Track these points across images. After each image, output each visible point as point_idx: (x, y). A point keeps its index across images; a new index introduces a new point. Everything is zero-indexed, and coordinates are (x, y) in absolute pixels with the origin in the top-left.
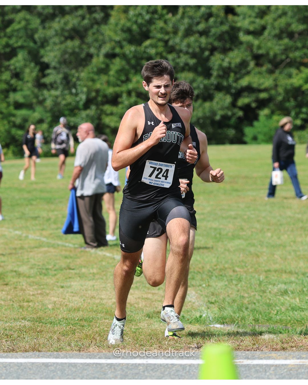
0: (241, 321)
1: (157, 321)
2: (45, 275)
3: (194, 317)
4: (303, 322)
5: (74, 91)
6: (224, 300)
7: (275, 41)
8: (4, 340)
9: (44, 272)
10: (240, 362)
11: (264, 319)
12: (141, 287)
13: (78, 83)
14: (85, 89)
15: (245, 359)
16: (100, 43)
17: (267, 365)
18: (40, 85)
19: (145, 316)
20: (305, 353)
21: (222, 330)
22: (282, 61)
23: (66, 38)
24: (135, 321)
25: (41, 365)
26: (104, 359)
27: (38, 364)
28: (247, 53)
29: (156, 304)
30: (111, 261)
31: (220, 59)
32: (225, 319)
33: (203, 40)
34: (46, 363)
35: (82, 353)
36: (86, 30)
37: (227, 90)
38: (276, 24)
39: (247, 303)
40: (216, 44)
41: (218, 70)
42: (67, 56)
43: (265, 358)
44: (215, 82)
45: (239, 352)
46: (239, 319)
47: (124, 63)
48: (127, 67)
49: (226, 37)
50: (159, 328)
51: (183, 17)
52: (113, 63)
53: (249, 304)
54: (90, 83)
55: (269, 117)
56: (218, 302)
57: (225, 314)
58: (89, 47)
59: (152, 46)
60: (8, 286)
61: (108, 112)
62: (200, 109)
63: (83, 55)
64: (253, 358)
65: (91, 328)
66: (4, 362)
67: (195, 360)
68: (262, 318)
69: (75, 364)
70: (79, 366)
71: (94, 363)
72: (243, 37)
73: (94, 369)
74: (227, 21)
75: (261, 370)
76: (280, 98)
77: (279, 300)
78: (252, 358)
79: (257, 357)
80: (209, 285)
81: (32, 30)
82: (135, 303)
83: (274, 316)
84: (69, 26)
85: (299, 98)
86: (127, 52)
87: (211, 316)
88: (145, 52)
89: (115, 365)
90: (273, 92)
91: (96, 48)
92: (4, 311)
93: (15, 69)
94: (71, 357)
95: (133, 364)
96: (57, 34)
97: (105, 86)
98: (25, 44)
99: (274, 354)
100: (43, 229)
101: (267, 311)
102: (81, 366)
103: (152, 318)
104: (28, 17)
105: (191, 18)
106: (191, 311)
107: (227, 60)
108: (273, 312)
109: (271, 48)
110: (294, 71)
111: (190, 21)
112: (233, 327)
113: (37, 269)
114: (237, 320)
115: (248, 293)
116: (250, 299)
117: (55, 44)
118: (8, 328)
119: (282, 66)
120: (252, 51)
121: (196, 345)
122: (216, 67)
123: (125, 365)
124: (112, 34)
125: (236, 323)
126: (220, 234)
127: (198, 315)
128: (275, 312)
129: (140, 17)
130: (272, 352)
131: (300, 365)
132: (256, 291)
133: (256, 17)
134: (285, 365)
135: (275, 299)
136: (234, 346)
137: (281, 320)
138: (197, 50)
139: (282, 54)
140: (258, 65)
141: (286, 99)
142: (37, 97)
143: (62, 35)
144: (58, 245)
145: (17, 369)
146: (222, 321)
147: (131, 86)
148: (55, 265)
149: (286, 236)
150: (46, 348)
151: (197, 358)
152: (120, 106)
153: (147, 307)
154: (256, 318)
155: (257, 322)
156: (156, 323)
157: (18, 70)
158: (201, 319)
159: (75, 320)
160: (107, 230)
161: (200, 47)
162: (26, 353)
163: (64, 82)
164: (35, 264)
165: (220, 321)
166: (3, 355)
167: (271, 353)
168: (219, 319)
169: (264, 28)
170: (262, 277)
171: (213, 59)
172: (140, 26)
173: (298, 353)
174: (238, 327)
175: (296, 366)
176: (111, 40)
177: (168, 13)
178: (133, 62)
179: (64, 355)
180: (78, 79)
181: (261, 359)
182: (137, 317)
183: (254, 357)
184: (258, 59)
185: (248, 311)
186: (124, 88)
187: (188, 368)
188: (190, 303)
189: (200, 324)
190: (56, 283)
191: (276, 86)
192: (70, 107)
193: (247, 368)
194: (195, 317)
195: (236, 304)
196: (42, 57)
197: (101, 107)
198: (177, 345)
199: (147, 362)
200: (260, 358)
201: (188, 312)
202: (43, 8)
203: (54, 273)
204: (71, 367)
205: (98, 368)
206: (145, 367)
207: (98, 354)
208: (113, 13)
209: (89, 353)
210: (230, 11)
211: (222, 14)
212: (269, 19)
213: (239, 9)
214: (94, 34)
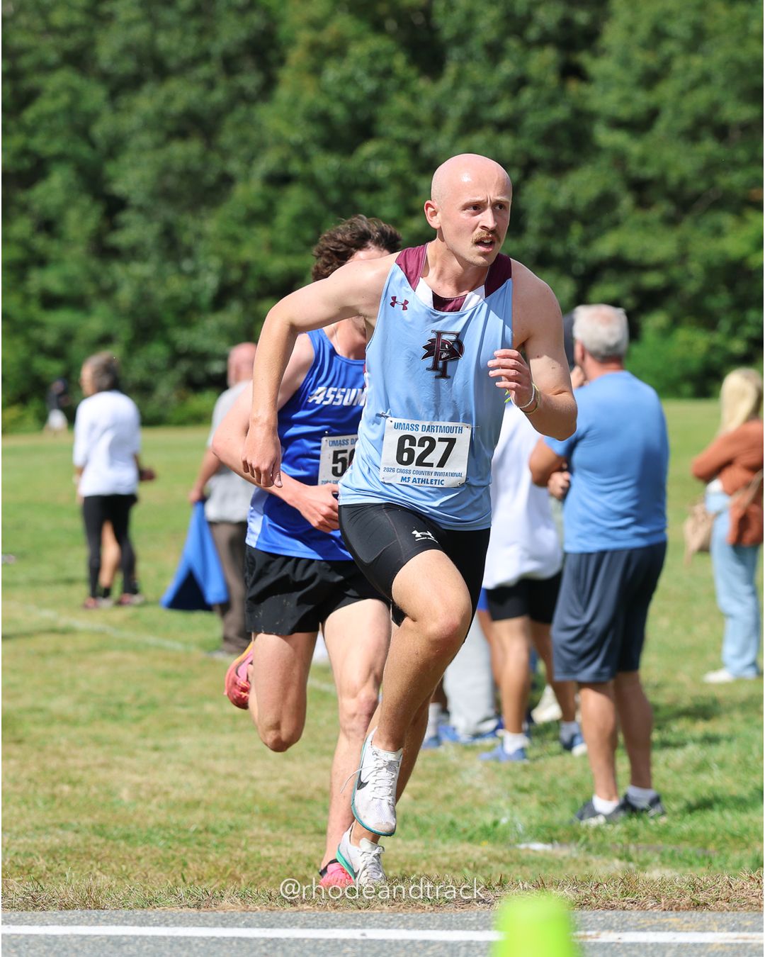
0: (595, 838)
2: (115, 718)
3: (479, 825)
4: (746, 838)
5: (187, 265)
6: (553, 783)
7: (682, 146)
9: (113, 711)
10: (591, 937)
13: (200, 245)
14: (215, 263)
15: (604, 928)
16: (252, 147)
17: (657, 946)
18: (105, 251)
20: (749, 917)
21: (548, 858)
22: (698, 197)
23: (170, 135)
25: (105, 941)
26: (258, 927)
27: (98, 938)
28: (614, 175)
31: (547, 189)
32: (556, 830)
34: (117, 936)
35: (203, 912)
36: (219, 114)
37: (563, 265)
38: (686, 105)
40: (540, 152)
41: (541, 216)
43: (653, 928)
44: (535, 247)
45: (588, 912)
46: (591, 831)
47: (311, 197)
48: (319, 208)
49: (563, 136)
51: (457, 85)
52: (283, 198)
54: (227, 248)
55: (667, 332)
56: (538, 787)
57: (555, 819)
58: (226, 158)
59: (382, 156)
60: (22, 745)
63: (211, 177)
64: (623, 927)
65: (228, 852)
66: (12, 935)
67: (481, 930)
68: (646, 829)
69: (188, 940)
70: (197, 945)
71: (234, 938)
72: (605, 136)
73: (233, 951)
74: (566, 97)
76: (692, 287)
77: (689, 784)
78: (620, 927)
79: (632, 924)
81: (85, 114)
83: (675, 824)
84: (177, 107)
85: (742, 287)
86: (320, 171)
87: (521, 823)
88: (363, 172)
89: (284, 943)
90: (676, 272)
91: (242, 159)
93: (45, 210)
94: (176, 924)
95: (328, 941)
96: (147, 125)
97: (264, 255)
98: (69, 150)
99: (672, 918)
102: (202, 945)
104: (77, 83)
105: (476, 88)
106: (472, 810)
107: (565, 191)
109: (672, 164)
110: (727, 220)
111: (474, 96)
112: (574, 849)
113: (96, 704)
114: (583, 833)
117: (142, 149)
119: (699, 206)
120: (624, 169)
122: (537, 209)
123: (309, 943)
124: (282, 126)
125: (582, 841)
127: (488, 819)
129: (352, 86)
130: (669, 912)
131: (737, 944)
133: (636, 87)
134: (702, 944)
135: (678, 781)
137: (692, 834)
139: (699, 177)
141: (709, 289)
142: (95, 278)
143: (160, 127)
144: (147, 646)
145: (46, 952)
146: (549, 834)
148: (138, 696)
151: (486, 926)
154: (631, 828)
155: (634, 840)
157: (51, 213)
158: (497, 830)
159: (189, 831)
162: (66, 911)
163: (164, 245)
164: (90, 693)
165: (544, 836)
166: (9, 916)
167: (667, 916)
168: (541, 830)
169: (653, 114)
171: (529, 188)
172: (352, 107)
173: (733, 915)
174: (588, 850)
175: (728, 947)
176: (280, 141)
177: (419, 76)
178: (334, 195)
179: (161, 917)
180: (200, 236)
181: (643, 930)
183: (625, 926)
184: (642, 189)
187: (463, 949)
188: (469, 792)
189: (494, 842)
190: (142, 740)
191: (683, 257)
192: (179, 305)
193: (608, 952)
194: (482, 824)
196: (110, 180)
197: (254, 306)
199: (363, 935)
200: (639, 927)
201: (464, 811)
202: (115, 60)
203: (135, 713)
204: (176, 948)
205: (245, 951)
206: (359, 949)
207: (243, 916)
208: (287, 75)
209: (221, 913)
210: (571, 71)
211: (552, 79)
212: (667, 91)
213: (597, 66)
214: (238, 125)
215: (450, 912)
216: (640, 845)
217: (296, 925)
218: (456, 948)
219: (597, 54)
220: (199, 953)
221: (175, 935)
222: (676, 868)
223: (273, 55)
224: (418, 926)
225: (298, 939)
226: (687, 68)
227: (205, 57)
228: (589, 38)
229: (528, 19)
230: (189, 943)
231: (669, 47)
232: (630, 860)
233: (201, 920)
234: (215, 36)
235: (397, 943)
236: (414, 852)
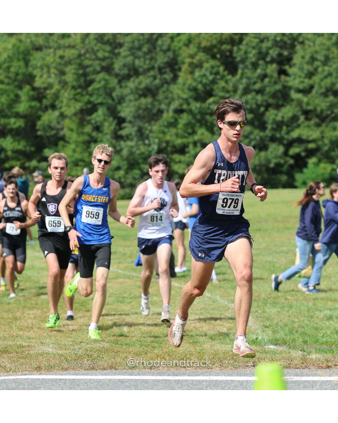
0: (292, 343)
1: (219, 343)
2: (122, 302)
5: (147, 142)
6: (277, 324)
7: (321, 99)
8: (86, 360)
9: (121, 300)
10: (290, 378)
11: (312, 341)
12: (205, 313)
13: (151, 135)
14: (157, 141)
15: (295, 375)
16: (169, 100)
17: (314, 381)
18: (117, 137)
19: (208, 338)
21: (275, 351)
22: (328, 116)
23: (140, 96)
24: (200, 342)
25: (118, 381)
26: (172, 376)
27: (115, 380)
28: (298, 109)
29: (218, 328)
30: (179, 290)
31: (274, 114)
32: (278, 341)
33: (259, 98)
34: (122, 379)
35: (153, 371)
36: (158, 88)
37: (280, 141)
38: (323, 84)
39: (297, 327)
40: (271, 101)
41: (272, 124)
42: (141, 112)
43: (312, 375)
44: (270, 134)
45: (290, 370)
46: (291, 341)
47: (190, 117)
48: (193, 121)
49: (279, 95)
50: (220, 349)
51: (241, 78)
52: (180, 118)
53: (299, 328)
54: (161, 135)
55: (317, 164)
56: (272, 326)
57: (278, 337)
58: (160, 104)
59: (214, 102)
60: (89, 312)
61: (177, 160)
62: (257, 158)
63: (155, 111)
64: (302, 375)
65: (162, 349)
66: (85, 379)
67: (251, 376)
68: (310, 340)
70: (150, 382)
71: (164, 380)
72: (294, 95)
73: (163, 384)
74: (280, 81)
75: (309, 386)
76: (326, 148)
77: (326, 324)
79: (305, 374)
80: (264, 312)
81: (110, 88)
82: (201, 327)
83: (320, 338)
84: (143, 86)
86: (193, 108)
87: (266, 338)
88: (208, 108)
89: (181, 381)
90: (320, 143)
91: (166, 104)
92: (85, 334)
93: (96, 123)
94: (143, 375)
95: (197, 381)
96: (132, 93)
97: (174, 138)
98: (104, 101)
99: (319, 371)
100: (120, 263)
101: (315, 334)
102: (152, 382)
103: (214, 340)
104: (107, 77)
105: (248, 78)
107: (280, 114)
108: (319, 335)
109: (318, 105)
111: (248, 81)
112: (285, 348)
113: (115, 297)
114: (288, 342)
115: (298, 319)
116: (299, 323)
117: (130, 101)
118: (89, 349)
119: (328, 120)
120: (301, 107)
121: (252, 364)
122: (270, 121)
123: (190, 381)
124: (180, 92)
125: (287, 345)
126: (274, 267)
127: (254, 337)
128: (321, 335)
129: (204, 78)
130: (318, 369)
132: (305, 317)
133: (305, 78)
134: (330, 381)
135: (321, 323)
136: (286, 364)
137: (327, 342)
138: (254, 106)
139: (328, 109)
140: (307, 119)
141: (332, 149)
143: (137, 93)
144: (133, 277)
146: (276, 342)
147: (196, 138)
148: (130, 294)
149: (331, 268)
150: (122, 366)
151: (253, 375)
152: (187, 155)
153: (210, 330)
154: (305, 340)
155: (306, 344)
156: (217, 345)
157: (98, 124)
158: (257, 341)
159: (148, 342)
160: (176, 264)
161: (256, 104)
162: (104, 371)
163: (139, 134)
164: (113, 293)
165: (274, 343)
166: (84, 372)
167: (317, 371)
168: (273, 341)
169: (312, 87)
170: (310, 304)
171: (268, 114)
172: (205, 85)
174: (290, 348)
176: (179, 98)
177: (228, 74)
178: (198, 117)
179: (138, 373)
180: (151, 131)
181: (309, 376)
182: (202, 339)
184: (307, 113)
185: (298, 334)
186: (191, 139)
189: (256, 345)
190: (131, 310)
191: (323, 137)
192: (144, 156)
193: (296, 384)
194: (252, 339)
195: (287, 328)
196: (119, 112)
197: (170, 156)
198: (236, 363)
199: (209, 378)
200: (307, 375)
202: (120, 70)
203: (129, 300)
204: (143, 383)
205: (167, 384)
206: (208, 383)
207: (167, 372)
208: (181, 74)
209: (159, 371)
210: (282, 72)
211: (275, 75)
212: (316, 79)
213: (291, 71)
214: (164, 92)
215: (240, 370)
216: (308, 346)
217: (186, 375)
218: (242, 383)
219: (291, 66)
220: (151, 385)
221: (143, 379)
222: (321, 354)
223: (176, 67)
224: (229, 375)
225: (186, 380)
226: (323, 71)
227: (153, 68)
228: (289, 60)
229: (267, 53)
230: (148, 381)
231: (317, 63)
232: (304, 351)
233: (152, 373)
234: (156, 60)
235: (221, 381)
236: (228, 349)
